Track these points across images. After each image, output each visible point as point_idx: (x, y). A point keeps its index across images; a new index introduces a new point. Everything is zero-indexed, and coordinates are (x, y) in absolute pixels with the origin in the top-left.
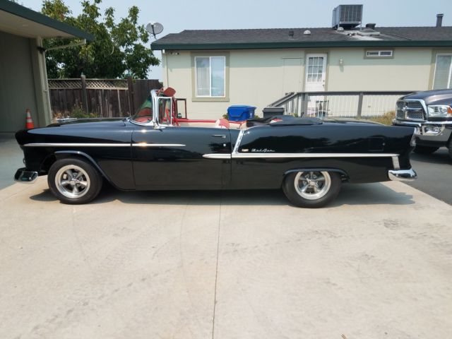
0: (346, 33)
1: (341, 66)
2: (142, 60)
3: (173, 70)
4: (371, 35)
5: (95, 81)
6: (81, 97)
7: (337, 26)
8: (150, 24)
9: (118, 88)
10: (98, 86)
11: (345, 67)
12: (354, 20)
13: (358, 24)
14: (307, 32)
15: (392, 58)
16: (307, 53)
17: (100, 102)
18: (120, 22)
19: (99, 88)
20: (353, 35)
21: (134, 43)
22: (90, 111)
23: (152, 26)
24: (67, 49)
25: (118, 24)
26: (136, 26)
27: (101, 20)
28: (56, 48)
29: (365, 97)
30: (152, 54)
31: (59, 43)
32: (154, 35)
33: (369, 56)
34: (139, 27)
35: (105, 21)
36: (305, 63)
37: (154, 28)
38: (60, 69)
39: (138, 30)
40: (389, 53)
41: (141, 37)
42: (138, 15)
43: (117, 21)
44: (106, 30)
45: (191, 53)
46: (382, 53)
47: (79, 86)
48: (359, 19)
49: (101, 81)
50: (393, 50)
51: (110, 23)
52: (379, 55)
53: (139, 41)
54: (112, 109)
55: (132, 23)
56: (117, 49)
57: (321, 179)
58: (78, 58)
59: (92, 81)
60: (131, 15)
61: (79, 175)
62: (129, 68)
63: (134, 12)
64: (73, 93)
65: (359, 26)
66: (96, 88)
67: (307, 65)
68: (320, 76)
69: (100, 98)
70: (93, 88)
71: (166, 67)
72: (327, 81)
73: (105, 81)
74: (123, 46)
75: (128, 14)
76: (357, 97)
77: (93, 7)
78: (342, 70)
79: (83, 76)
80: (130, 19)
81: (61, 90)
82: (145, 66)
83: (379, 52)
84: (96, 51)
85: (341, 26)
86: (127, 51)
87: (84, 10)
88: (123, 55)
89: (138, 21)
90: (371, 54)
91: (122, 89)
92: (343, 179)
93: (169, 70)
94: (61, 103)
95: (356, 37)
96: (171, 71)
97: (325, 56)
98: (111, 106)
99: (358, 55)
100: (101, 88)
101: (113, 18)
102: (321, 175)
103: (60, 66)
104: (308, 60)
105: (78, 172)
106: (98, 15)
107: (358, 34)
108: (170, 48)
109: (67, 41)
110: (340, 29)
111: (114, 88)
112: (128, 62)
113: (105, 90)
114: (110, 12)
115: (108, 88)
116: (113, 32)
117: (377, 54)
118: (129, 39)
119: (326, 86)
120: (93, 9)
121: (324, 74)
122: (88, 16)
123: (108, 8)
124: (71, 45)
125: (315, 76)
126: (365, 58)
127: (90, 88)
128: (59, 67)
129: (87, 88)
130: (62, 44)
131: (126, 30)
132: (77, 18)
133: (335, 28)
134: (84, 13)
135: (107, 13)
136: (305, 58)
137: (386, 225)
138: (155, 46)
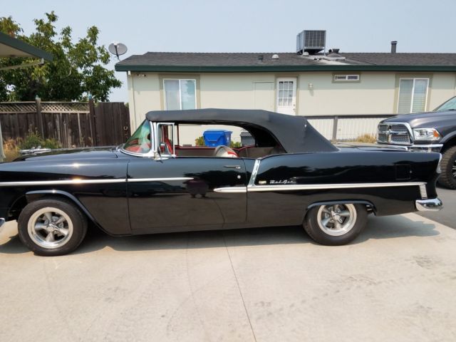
0: (312, 57)
1: (311, 90)
2: (102, 82)
3: (141, 92)
4: (337, 60)
5: (51, 104)
6: (35, 122)
7: (302, 51)
8: (113, 44)
9: (78, 112)
10: (55, 109)
11: (315, 91)
12: (318, 45)
13: (321, 50)
14: (275, 56)
15: (359, 82)
16: (277, 77)
17: (58, 127)
18: (78, 43)
19: (56, 111)
20: (320, 59)
21: (94, 64)
22: (46, 136)
23: (116, 47)
24: (18, 70)
25: (75, 44)
26: (96, 47)
27: (57, 39)
28: (6, 69)
29: (340, 121)
30: (113, 76)
31: (10, 64)
32: (118, 56)
33: (338, 80)
34: (99, 48)
35: (61, 41)
36: (275, 88)
37: (116, 49)
38: (10, 92)
39: (98, 51)
40: (356, 78)
41: (102, 58)
42: (98, 35)
43: (75, 41)
44: (63, 51)
45: (159, 74)
46: (349, 78)
47: (32, 110)
48: (323, 45)
49: (59, 104)
50: (360, 74)
51: (67, 43)
52: (347, 79)
53: (99, 63)
54: (72, 134)
55: (91, 44)
56: (74, 71)
57: (345, 214)
58: (30, 79)
59: (48, 104)
60: (90, 35)
61: (61, 220)
62: (88, 90)
63: (94, 32)
64: (27, 118)
65: (322, 52)
66: (52, 111)
67: (278, 89)
68: (290, 100)
69: (57, 122)
70: (50, 112)
71: (132, 89)
72: (297, 105)
73: (63, 104)
74: (81, 67)
75: (87, 34)
76: (331, 121)
77: (48, 25)
78: (312, 94)
79: (38, 98)
80: (89, 39)
81: (12, 114)
82: (106, 89)
83: (347, 76)
84: (52, 72)
85: (306, 51)
86: (86, 72)
87: (38, 29)
88: (81, 77)
89: (97, 42)
90: (339, 78)
91: (82, 112)
92: (369, 210)
93: (135, 92)
94: (12, 129)
95: (323, 61)
96: (139, 93)
97: (294, 80)
98: (70, 131)
99: (327, 79)
100: (59, 111)
101: (69, 38)
102: (346, 209)
103: (10, 88)
104: (278, 84)
105: (59, 216)
106: (53, 34)
107: (324, 59)
108: (136, 69)
109: (18, 61)
110: (306, 54)
111: (74, 111)
112: (88, 84)
113: (63, 114)
114: (67, 31)
115: (67, 112)
116: (70, 53)
117: (345, 78)
118: (88, 60)
119: (296, 110)
120: (49, 28)
121: (294, 98)
122: (43, 35)
123: (65, 27)
124: (23, 66)
125: (285, 100)
126: (333, 82)
127: (47, 112)
128: (8, 89)
129: (43, 111)
130: (12, 65)
131: (85, 51)
132: (29, 36)
133: (300, 52)
134: (37, 31)
135: (63, 33)
136: (275, 82)
137: (420, 264)
138: (119, 67)
